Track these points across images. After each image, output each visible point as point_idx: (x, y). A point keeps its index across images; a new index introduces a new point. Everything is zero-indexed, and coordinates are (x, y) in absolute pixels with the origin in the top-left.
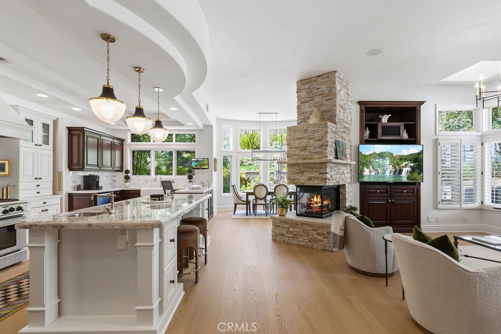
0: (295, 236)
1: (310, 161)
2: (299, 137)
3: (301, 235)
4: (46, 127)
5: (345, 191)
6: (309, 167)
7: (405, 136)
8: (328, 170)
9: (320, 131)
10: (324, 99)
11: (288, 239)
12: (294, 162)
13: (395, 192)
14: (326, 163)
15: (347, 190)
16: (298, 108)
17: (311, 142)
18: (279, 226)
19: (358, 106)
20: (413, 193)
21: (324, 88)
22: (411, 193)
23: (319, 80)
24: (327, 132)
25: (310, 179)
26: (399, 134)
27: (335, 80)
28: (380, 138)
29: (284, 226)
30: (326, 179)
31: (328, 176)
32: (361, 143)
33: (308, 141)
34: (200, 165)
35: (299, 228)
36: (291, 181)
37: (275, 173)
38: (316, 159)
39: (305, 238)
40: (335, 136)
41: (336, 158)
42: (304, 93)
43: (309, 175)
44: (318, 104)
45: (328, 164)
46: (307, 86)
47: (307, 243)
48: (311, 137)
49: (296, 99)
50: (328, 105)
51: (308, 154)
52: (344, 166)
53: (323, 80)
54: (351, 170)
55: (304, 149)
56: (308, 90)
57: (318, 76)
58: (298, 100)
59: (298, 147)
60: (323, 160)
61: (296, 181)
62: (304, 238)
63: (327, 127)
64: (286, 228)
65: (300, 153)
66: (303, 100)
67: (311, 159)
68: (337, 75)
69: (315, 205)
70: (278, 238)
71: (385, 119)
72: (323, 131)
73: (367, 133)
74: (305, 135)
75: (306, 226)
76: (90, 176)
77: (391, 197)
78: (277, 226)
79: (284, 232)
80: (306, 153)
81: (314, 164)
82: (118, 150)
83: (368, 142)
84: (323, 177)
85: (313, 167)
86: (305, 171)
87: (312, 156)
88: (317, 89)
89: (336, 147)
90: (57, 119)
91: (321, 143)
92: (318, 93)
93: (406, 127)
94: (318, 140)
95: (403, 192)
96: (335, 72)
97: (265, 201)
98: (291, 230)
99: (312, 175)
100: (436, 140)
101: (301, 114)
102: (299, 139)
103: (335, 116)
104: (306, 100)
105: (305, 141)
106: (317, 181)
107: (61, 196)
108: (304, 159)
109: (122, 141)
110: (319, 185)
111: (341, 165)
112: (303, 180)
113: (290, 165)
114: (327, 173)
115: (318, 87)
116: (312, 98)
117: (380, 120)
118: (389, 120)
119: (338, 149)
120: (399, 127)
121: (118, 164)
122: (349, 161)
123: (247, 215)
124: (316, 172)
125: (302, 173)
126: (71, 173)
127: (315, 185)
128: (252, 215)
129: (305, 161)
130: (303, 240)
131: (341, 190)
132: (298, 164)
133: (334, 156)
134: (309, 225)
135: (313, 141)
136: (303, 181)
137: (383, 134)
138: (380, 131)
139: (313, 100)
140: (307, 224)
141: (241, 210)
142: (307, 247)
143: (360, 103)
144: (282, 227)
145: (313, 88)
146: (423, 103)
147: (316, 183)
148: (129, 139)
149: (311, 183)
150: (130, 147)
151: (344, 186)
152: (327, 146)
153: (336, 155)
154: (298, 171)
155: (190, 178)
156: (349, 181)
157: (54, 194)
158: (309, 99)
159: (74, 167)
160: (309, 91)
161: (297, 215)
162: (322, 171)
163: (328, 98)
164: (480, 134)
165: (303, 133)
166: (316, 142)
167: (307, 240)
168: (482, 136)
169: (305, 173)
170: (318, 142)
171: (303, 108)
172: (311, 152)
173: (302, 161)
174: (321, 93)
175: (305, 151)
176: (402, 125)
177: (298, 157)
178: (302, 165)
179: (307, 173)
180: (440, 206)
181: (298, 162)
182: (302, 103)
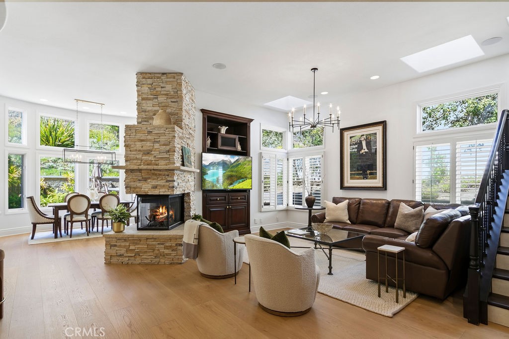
0: (138, 254)
1: (156, 167)
2: (142, 138)
3: (145, 252)
6: (155, 173)
7: (239, 148)
8: (175, 178)
9: (167, 135)
10: (169, 100)
11: (127, 259)
12: (134, 167)
13: (232, 199)
14: (174, 170)
15: (191, 198)
16: (138, 104)
17: (157, 146)
18: (115, 246)
19: (200, 115)
20: (245, 199)
21: (169, 87)
22: (243, 199)
23: (163, 77)
24: (174, 136)
25: (155, 187)
26: (235, 146)
27: (182, 83)
28: (220, 147)
29: (123, 244)
30: (173, 187)
31: (176, 184)
32: (204, 151)
33: (152, 145)
35: (142, 244)
36: (129, 189)
37: (94, 180)
38: (162, 165)
39: (151, 254)
40: (182, 142)
41: (183, 165)
42: (145, 89)
43: (154, 183)
44: (163, 104)
45: (175, 171)
46: (149, 81)
47: (152, 259)
48: (156, 140)
49: (136, 94)
50: (174, 107)
51: (153, 159)
52: (189, 173)
54: (195, 178)
55: (148, 153)
56: (150, 86)
57: (163, 74)
58: (139, 95)
59: (140, 151)
60: (171, 167)
61: (137, 189)
62: (149, 254)
63: (174, 131)
64: (125, 247)
65: (143, 158)
66: (144, 96)
67: (157, 165)
68: (183, 78)
69: (161, 216)
70: (114, 260)
71: (223, 130)
72: (170, 135)
73: (209, 141)
74: (149, 137)
77: (228, 203)
78: (111, 246)
79: (123, 251)
80: (151, 158)
81: (160, 170)
83: (210, 151)
84: (170, 185)
85: (159, 174)
86: (149, 178)
87: (157, 162)
88: (162, 87)
89: (182, 153)
91: (168, 148)
92: (162, 92)
93: (240, 140)
94: (164, 145)
95: (238, 199)
96: (182, 74)
97: (86, 216)
98: (132, 247)
99: (158, 183)
100: (261, 153)
101: (143, 111)
102: (142, 141)
103: (182, 121)
104: (149, 96)
105: (148, 144)
106: (163, 190)
108: (148, 165)
110: (165, 194)
111: (186, 173)
112: (147, 188)
113: (128, 171)
114: (174, 181)
115: (162, 85)
116: (156, 96)
117: (219, 130)
118: (227, 132)
119: (184, 155)
120: (235, 139)
122: (193, 169)
123: (56, 237)
124: (162, 180)
125: (145, 180)
128: (65, 237)
129: (149, 167)
130: (148, 258)
131: (186, 199)
132: (140, 170)
133: (181, 163)
134: (156, 239)
135: (159, 145)
136: (147, 190)
137: (223, 145)
138: (220, 141)
139: (157, 98)
140: (151, 239)
141: (45, 232)
142: (153, 264)
143: (203, 111)
144: (120, 246)
145: (157, 85)
146: (252, 120)
147: (162, 192)
149: (156, 192)
151: (188, 194)
152: (175, 152)
153: (183, 161)
154: (140, 178)
156: (193, 189)
158: (152, 96)
160: (152, 88)
161: (138, 229)
162: (169, 179)
163: (175, 100)
164: (286, 151)
165: (147, 135)
166: (162, 147)
167: (152, 257)
168: (287, 153)
169: (149, 181)
170: (164, 147)
171: (144, 105)
172: (157, 157)
173: (145, 167)
174: (166, 92)
175: (148, 155)
176: (237, 137)
177: (140, 161)
178: (146, 171)
179: (152, 181)
180: (263, 210)
181: (142, 167)
182: (143, 99)
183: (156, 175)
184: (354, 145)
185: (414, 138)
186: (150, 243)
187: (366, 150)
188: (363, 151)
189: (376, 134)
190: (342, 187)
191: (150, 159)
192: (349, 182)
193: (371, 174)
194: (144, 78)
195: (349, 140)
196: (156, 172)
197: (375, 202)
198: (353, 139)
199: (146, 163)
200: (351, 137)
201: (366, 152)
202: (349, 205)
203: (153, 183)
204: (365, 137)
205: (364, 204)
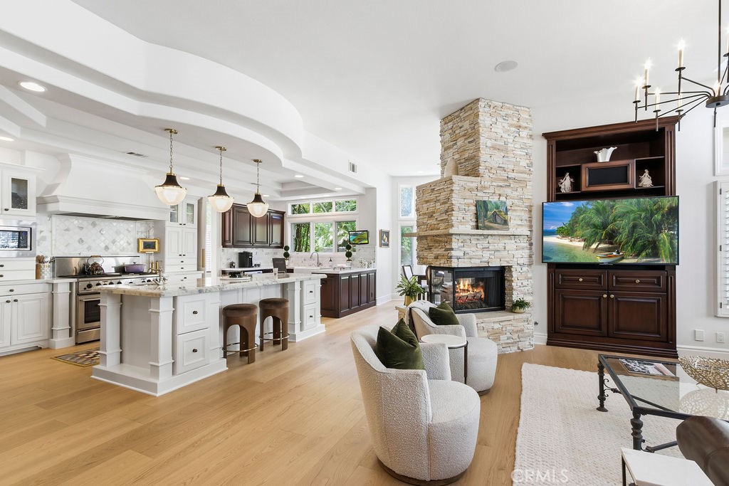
1: (436, 232)
2: (427, 199)
4: (190, 206)
5: (512, 276)
8: (454, 245)
9: (446, 190)
10: (466, 142)
12: (423, 234)
13: (618, 282)
14: (452, 234)
16: (442, 157)
17: (438, 205)
20: (659, 284)
21: (466, 125)
22: (652, 283)
23: (462, 114)
24: (452, 190)
25: (437, 257)
26: (626, 181)
27: (479, 112)
28: (584, 188)
30: (451, 257)
31: (453, 253)
32: (553, 199)
33: (434, 205)
34: (359, 239)
36: (421, 260)
38: (442, 229)
41: (477, 228)
42: (447, 136)
44: (461, 149)
45: (454, 236)
46: (450, 125)
48: (437, 198)
49: (440, 146)
50: (471, 149)
51: (435, 223)
52: (509, 237)
53: (467, 114)
54: (531, 244)
55: (432, 216)
56: (451, 131)
57: (461, 109)
58: (442, 147)
59: (426, 214)
60: (449, 231)
61: (427, 260)
63: (452, 183)
65: (429, 222)
66: (446, 145)
67: (438, 229)
68: (481, 104)
72: (449, 189)
74: (432, 196)
76: (245, 253)
77: (608, 289)
80: (434, 221)
81: (441, 236)
82: (277, 223)
84: (449, 255)
85: (440, 240)
86: (433, 246)
87: (438, 226)
89: (477, 210)
90: (202, 198)
91: (447, 206)
92: (460, 134)
94: (444, 203)
95: (634, 282)
96: (479, 100)
99: (438, 252)
100: (714, 184)
102: (427, 202)
103: (479, 166)
104: (449, 145)
105: (432, 204)
106: (443, 261)
107: (203, 272)
108: (432, 230)
109: (283, 213)
110: (445, 266)
112: (432, 258)
113: (420, 238)
114: (452, 249)
115: (460, 126)
116: (455, 141)
117: (593, 158)
118: (614, 156)
119: (481, 214)
120: (627, 167)
121: (277, 239)
122: (514, 231)
124: (442, 248)
125: (430, 248)
126: (225, 249)
127: (442, 265)
129: (433, 233)
131: (507, 275)
132: (426, 237)
133: (474, 224)
135: (440, 204)
136: (432, 260)
137: (592, 183)
138: (585, 177)
139: (456, 144)
145: (456, 127)
148: (289, 212)
149: (437, 264)
150: (291, 219)
151: (510, 267)
152: (453, 210)
153: (477, 222)
154: (426, 246)
155: (349, 255)
157: (198, 270)
158: (452, 143)
159: (227, 244)
162: (447, 247)
163: (472, 139)
166: (442, 206)
169: (432, 250)
170: (444, 206)
171: (446, 156)
172: (438, 219)
173: (430, 233)
174: (464, 132)
175: (432, 218)
176: (631, 163)
177: (426, 227)
178: (430, 238)
179: (434, 250)
180: (721, 313)
181: (426, 233)
182: (445, 150)
183: (436, 241)
191: (433, 223)
194: (445, 123)
196: (438, 238)
199: (431, 228)
203: (435, 253)
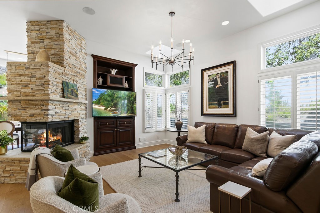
0: (12, 175)
1: (32, 98)
2: (21, 73)
3: (19, 173)
5: (79, 125)
6: (31, 103)
8: (50, 107)
9: (42, 70)
10: (53, 43)
11: (4, 179)
12: (15, 98)
13: (120, 124)
14: (48, 100)
15: (80, 123)
16: (28, 47)
17: (33, 79)
19: (92, 59)
20: (131, 124)
21: (53, 33)
22: (129, 123)
23: (48, 24)
24: (48, 71)
25: (32, 115)
26: (122, 84)
27: (63, 28)
28: (109, 84)
30: (48, 115)
31: (50, 112)
32: (95, 87)
33: (29, 79)
35: (16, 166)
38: (38, 96)
40: (62, 78)
41: (63, 97)
42: (34, 34)
44: (48, 47)
45: (50, 102)
46: (37, 28)
47: (25, 179)
48: (32, 74)
49: (26, 39)
50: (57, 49)
51: (30, 91)
52: (77, 104)
53: (52, 26)
54: (86, 108)
55: (26, 86)
56: (38, 32)
57: (48, 21)
58: (29, 40)
59: (19, 84)
60: (45, 97)
61: (18, 118)
62: (22, 175)
63: (48, 67)
65: (22, 90)
66: (33, 40)
67: (34, 96)
68: (65, 24)
71: (114, 72)
72: (45, 70)
73: (100, 81)
74: (27, 72)
75: (23, 162)
77: (117, 127)
81: (37, 101)
84: (45, 114)
85: (35, 104)
86: (27, 108)
87: (34, 94)
88: (47, 33)
89: (63, 87)
91: (43, 81)
92: (47, 37)
93: (126, 79)
94: (39, 79)
95: (124, 123)
96: (63, 21)
99: (34, 112)
100: (144, 90)
101: (32, 53)
102: (21, 75)
103: (63, 60)
104: (36, 40)
105: (26, 78)
108: (26, 96)
110: (41, 121)
111: (69, 103)
112: (26, 116)
113: (11, 102)
114: (49, 110)
115: (47, 31)
116: (42, 40)
117: (110, 72)
118: (117, 73)
119: (66, 89)
120: (122, 79)
122: (83, 101)
124: (38, 109)
125: (24, 109)
127: (38, 121)
129: (29, 98)
130: (21, 178)
132: (20, 101)
133: (61, 95)
135: (35, 78)
136: (26, 117)
137: (111, 83)
138: (109, 80)
139: (43, 42)
143: (94, 56)
145: (43, 31)
146: (136, 65)
147: (38, 119)
149: (33, 120)
151: (78, 120)
152: (49, 84)
153: (63, 94)
154: (20, 108)
158: (39, 40)
160: (39, 33)
161: (23, 151)
162: (44, 108)
163: (58, 43)
164: (165, 89)
165: (25, 70)
166: (38, 80)
167: (25, 177)
168: (166, 90)
169: (27, 110)
170: (40, 80)
171: (33, 47)
172: (33, 89)
173: (24, 98)
174: (50, 37)
175: (27, 88)
176: (124, 77)
177: (20, 93)
178: (24, 102)
179: (29, 110)
180: (146, 131)
181: (19, 98)
182: (32, 43)
183: (33, 105)
184: (212, 82)
185: (258, 73)
186: (23, 165)
187: (220, 85)
188: (218, 86)
189: (227, 72)
190: (203, 114)
191: (28, 91)
192: (208, 111)
193: (224, 104)
194: (32, 25)
195: (208, 78)
196: (33, 102)
197: (226, 126)
198: (211, 77)
199: (25, 95)
200: (209, 76)
201: (220, 87)
202: (206, 129)
203: (31, 112)
204: (219, 75)
205: (218, 128)
